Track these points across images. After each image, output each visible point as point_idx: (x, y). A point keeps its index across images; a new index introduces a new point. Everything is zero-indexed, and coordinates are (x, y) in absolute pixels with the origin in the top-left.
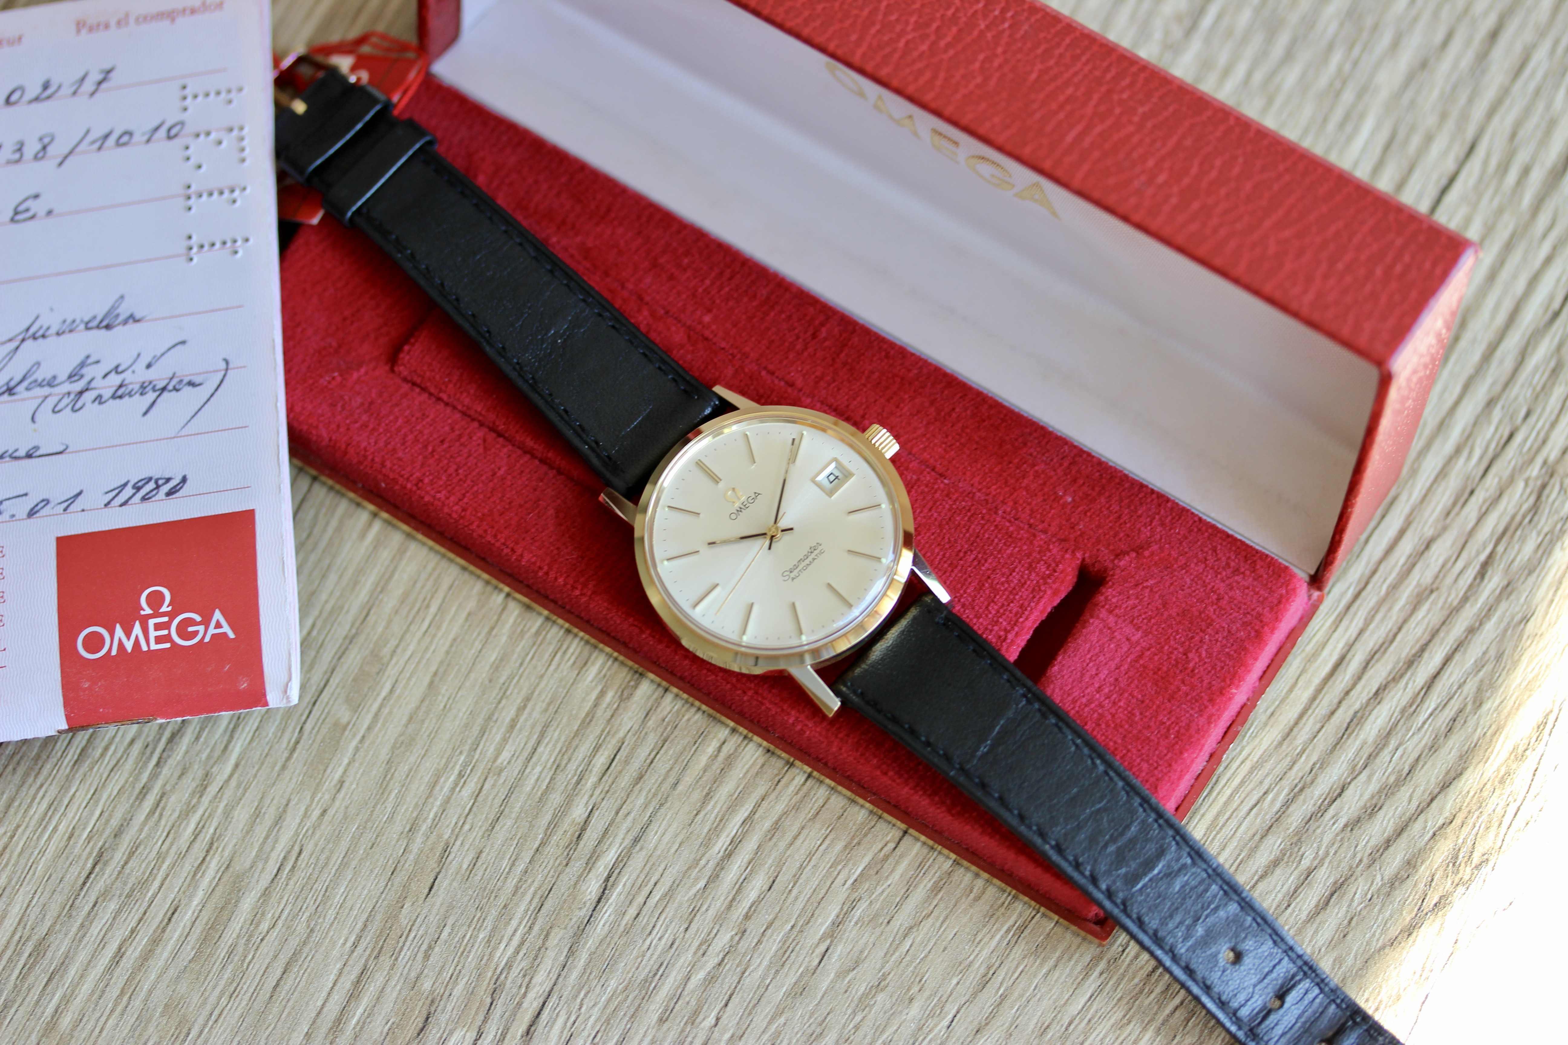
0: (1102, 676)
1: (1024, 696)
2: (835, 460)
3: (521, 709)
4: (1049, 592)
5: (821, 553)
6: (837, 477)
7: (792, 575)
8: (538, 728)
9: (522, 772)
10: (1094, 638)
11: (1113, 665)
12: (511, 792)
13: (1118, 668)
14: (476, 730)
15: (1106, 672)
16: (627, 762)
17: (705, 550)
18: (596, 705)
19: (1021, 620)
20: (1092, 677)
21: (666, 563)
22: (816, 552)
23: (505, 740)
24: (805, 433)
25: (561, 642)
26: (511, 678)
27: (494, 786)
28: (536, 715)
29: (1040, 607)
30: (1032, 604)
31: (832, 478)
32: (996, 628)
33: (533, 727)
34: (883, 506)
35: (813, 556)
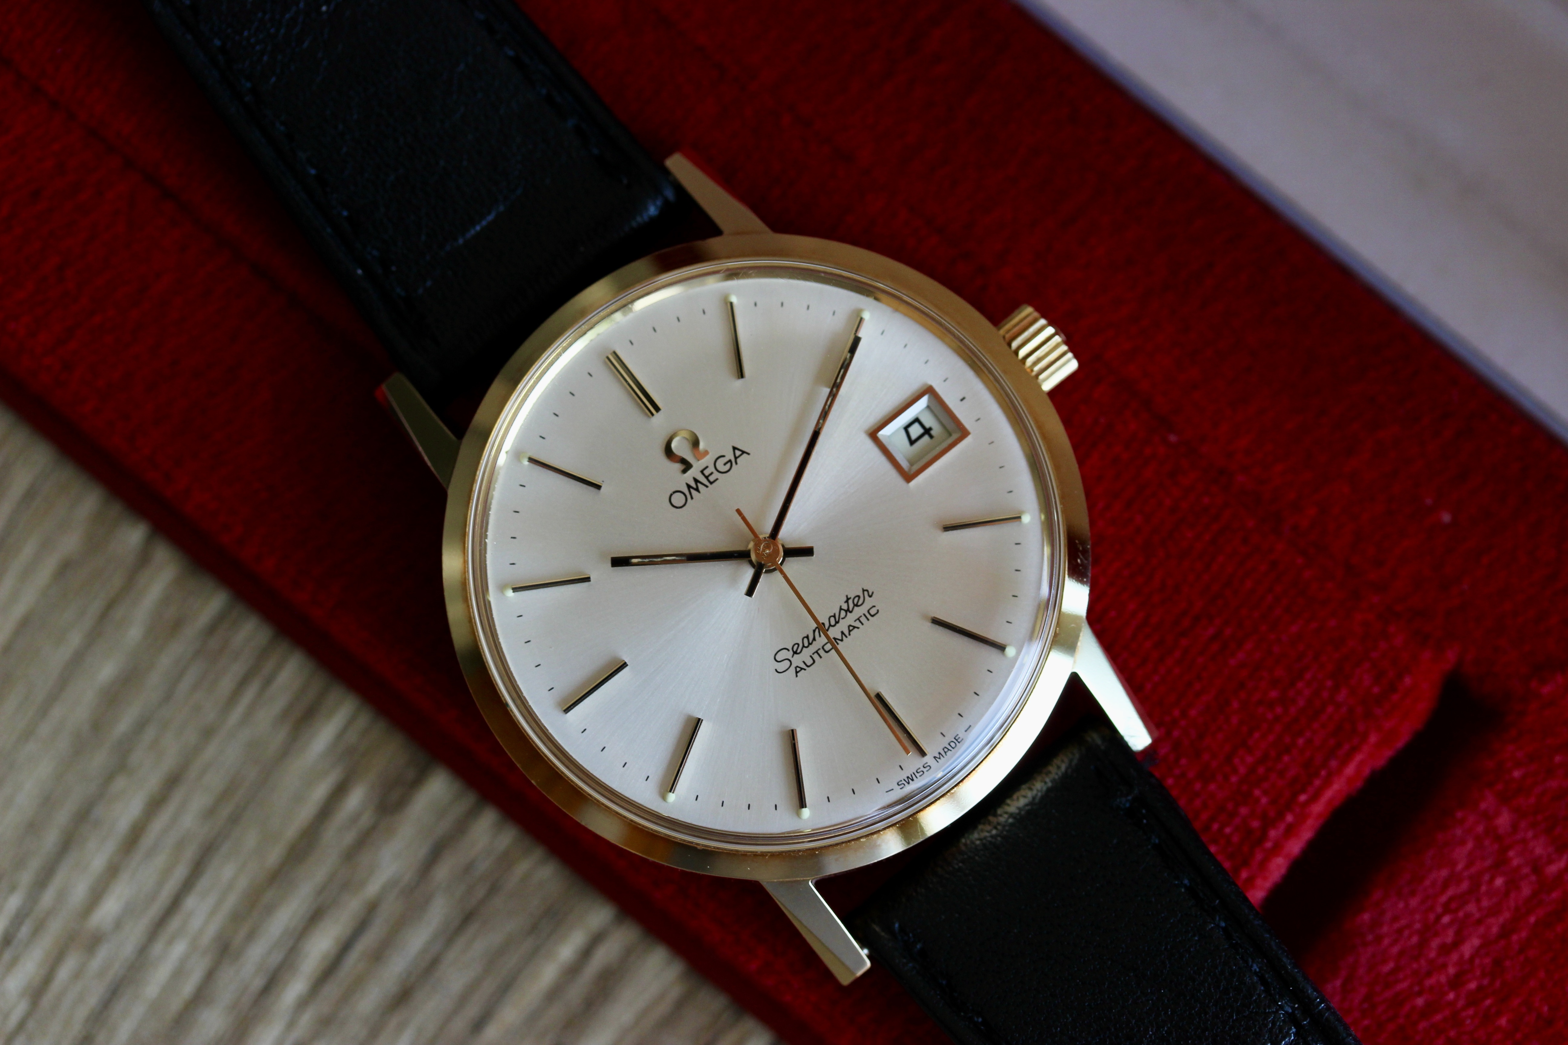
0: (1467, 950)
1: (1292, 1019)
2: (929, 391)
3: (155, 805)
4: (1373, 739)
5: (871, 614)
6: (927, 431)
7: (797, 661)
8: (190, 853)
9: (143, 950)
10: (1461, 854)
11: (1495, 925)
12: (114, 993)
13: (1506, 932)
14: (51, 838)
15: (1476, 942)
16: (378, 956)
17: (601, 573)
18: (326, 811)
19: (1303, 798)
20: (1445, 950)
21: (510, 593)
22: (858, 612)
23: (112, 871)
24: (866, 315)
25: (263, 655)
26: (141, 726)
27: (77, 975)
28: (189, 821)
29: (1350, 770)
30: (1334, 763)
31: (916, 431)
32: (1243, 811)
33: (180, 845)
34: (1026, 519)
35: (851, 619)
